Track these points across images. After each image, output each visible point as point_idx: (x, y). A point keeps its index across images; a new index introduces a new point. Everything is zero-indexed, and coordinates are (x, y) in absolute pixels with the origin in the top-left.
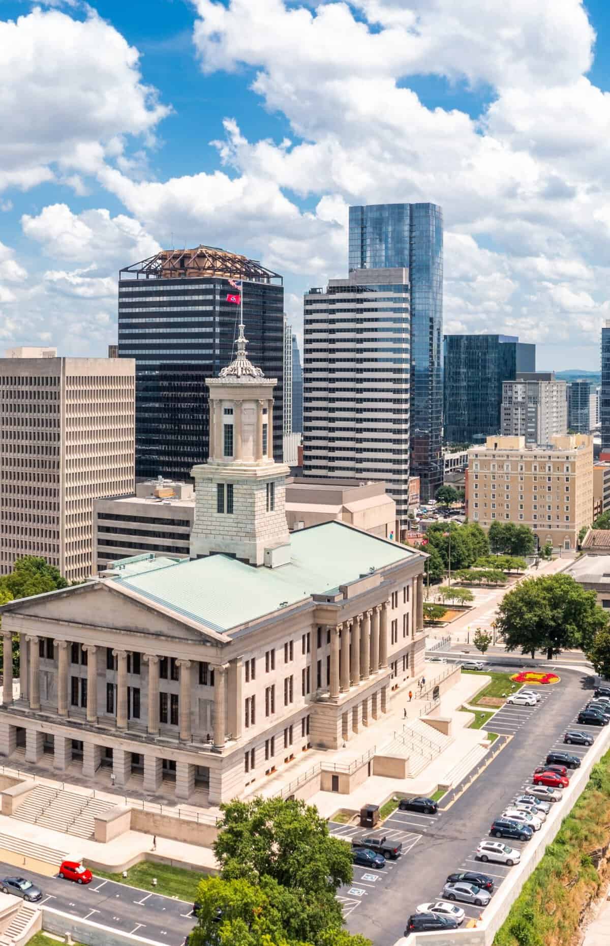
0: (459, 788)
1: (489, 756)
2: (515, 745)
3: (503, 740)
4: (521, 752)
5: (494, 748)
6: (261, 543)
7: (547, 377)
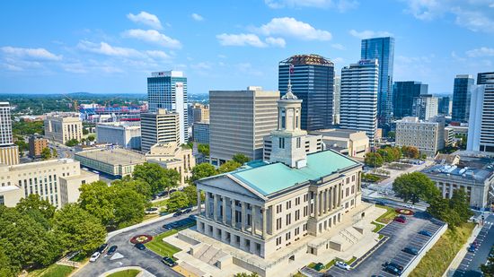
0: (361, 259)
1: (377, 245)
2: (389, 242)
3: (384, 239)
4: (391, 245)
5: (380, 242)
6: (294, 160)
7: (431, 96)
